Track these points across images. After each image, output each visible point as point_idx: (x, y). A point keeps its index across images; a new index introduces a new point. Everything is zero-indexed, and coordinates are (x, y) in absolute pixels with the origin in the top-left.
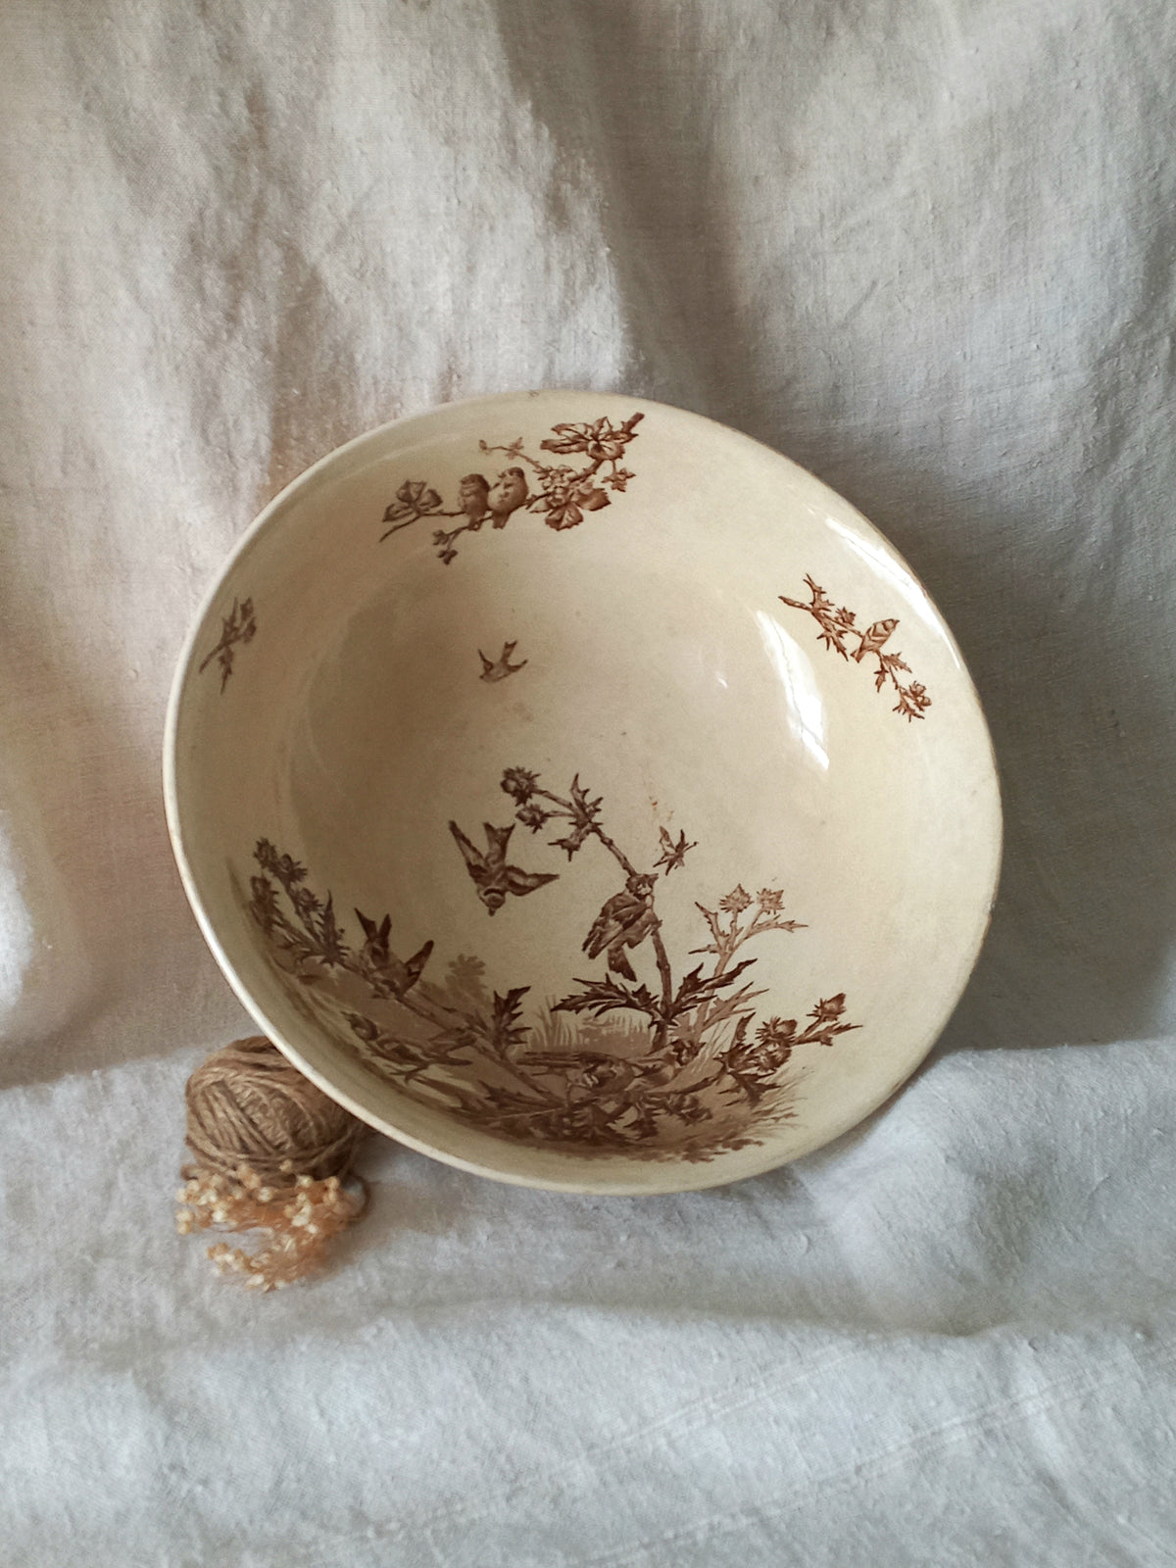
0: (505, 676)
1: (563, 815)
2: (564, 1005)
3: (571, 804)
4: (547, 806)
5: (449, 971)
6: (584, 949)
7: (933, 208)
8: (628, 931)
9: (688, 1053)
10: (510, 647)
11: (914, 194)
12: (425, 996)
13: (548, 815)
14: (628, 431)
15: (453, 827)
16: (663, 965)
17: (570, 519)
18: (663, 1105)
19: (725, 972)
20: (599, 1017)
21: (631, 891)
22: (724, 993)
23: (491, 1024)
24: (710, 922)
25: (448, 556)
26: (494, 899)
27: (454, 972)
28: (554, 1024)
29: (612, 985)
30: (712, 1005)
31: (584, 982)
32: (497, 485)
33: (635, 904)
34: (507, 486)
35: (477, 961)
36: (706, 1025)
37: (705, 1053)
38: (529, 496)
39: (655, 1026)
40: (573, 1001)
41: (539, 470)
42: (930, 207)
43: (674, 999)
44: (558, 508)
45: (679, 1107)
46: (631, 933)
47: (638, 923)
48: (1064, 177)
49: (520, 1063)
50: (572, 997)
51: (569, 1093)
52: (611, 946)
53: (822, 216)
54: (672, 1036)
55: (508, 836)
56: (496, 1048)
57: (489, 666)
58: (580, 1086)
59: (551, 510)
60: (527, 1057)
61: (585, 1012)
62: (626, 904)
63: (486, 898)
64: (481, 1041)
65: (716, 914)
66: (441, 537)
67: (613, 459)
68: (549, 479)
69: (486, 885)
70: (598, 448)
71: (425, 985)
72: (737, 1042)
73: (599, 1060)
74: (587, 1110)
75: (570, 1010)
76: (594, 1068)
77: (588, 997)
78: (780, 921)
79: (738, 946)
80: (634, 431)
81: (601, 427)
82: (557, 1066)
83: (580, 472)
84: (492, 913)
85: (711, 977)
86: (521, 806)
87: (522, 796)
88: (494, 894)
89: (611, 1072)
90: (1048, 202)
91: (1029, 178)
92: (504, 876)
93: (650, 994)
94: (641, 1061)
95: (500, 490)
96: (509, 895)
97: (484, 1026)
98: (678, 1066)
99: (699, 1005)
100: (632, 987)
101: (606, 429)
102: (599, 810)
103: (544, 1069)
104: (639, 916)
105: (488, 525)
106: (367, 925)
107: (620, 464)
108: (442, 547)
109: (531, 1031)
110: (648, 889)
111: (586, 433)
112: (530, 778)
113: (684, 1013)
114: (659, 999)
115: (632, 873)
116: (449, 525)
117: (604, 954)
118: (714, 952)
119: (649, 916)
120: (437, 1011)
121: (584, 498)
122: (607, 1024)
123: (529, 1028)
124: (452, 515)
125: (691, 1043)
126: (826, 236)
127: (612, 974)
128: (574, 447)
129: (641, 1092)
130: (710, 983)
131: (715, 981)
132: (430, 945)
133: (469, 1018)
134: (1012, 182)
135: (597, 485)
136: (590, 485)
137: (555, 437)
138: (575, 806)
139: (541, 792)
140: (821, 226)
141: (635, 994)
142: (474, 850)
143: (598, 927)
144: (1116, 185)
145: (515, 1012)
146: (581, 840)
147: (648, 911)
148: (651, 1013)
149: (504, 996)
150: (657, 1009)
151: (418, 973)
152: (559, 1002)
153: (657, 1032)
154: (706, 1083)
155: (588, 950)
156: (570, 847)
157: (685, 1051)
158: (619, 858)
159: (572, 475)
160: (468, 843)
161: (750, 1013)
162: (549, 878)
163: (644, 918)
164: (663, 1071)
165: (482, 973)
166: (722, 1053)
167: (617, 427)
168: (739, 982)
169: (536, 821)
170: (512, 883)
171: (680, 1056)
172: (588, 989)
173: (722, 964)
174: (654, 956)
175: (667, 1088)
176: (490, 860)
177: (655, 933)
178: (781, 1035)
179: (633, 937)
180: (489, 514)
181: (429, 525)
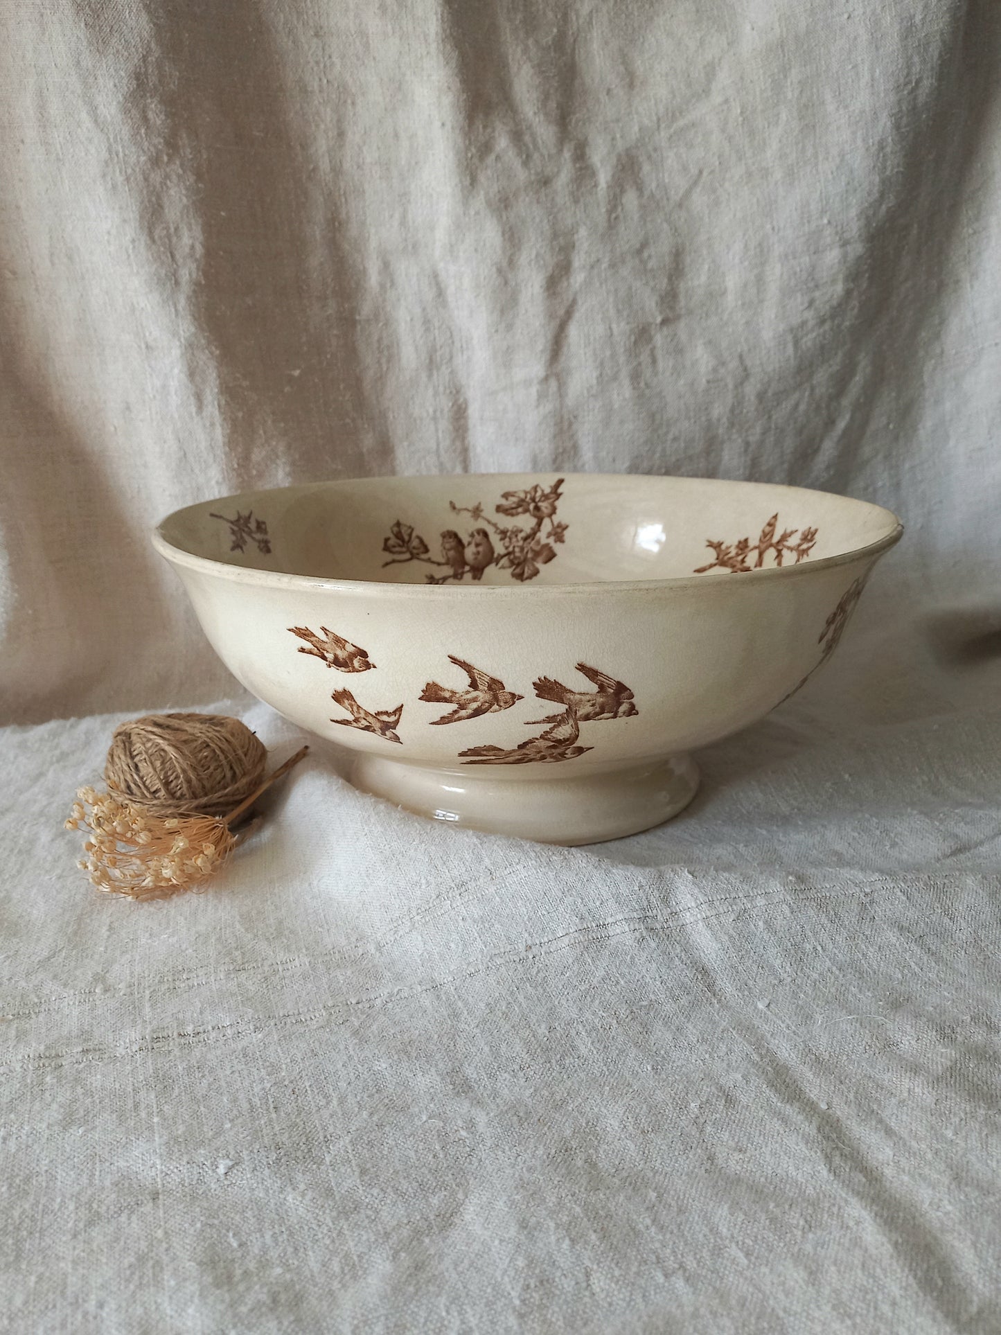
7: (742, 113)
11: (726, 101)
42: (739, 111)
48: (842, 90)
53: (659, 120)
90: (831, 108)
91: (815, 90)
126: (663, 134)
134: (801, 92)
140: (659, 126)
144: (882, 95)
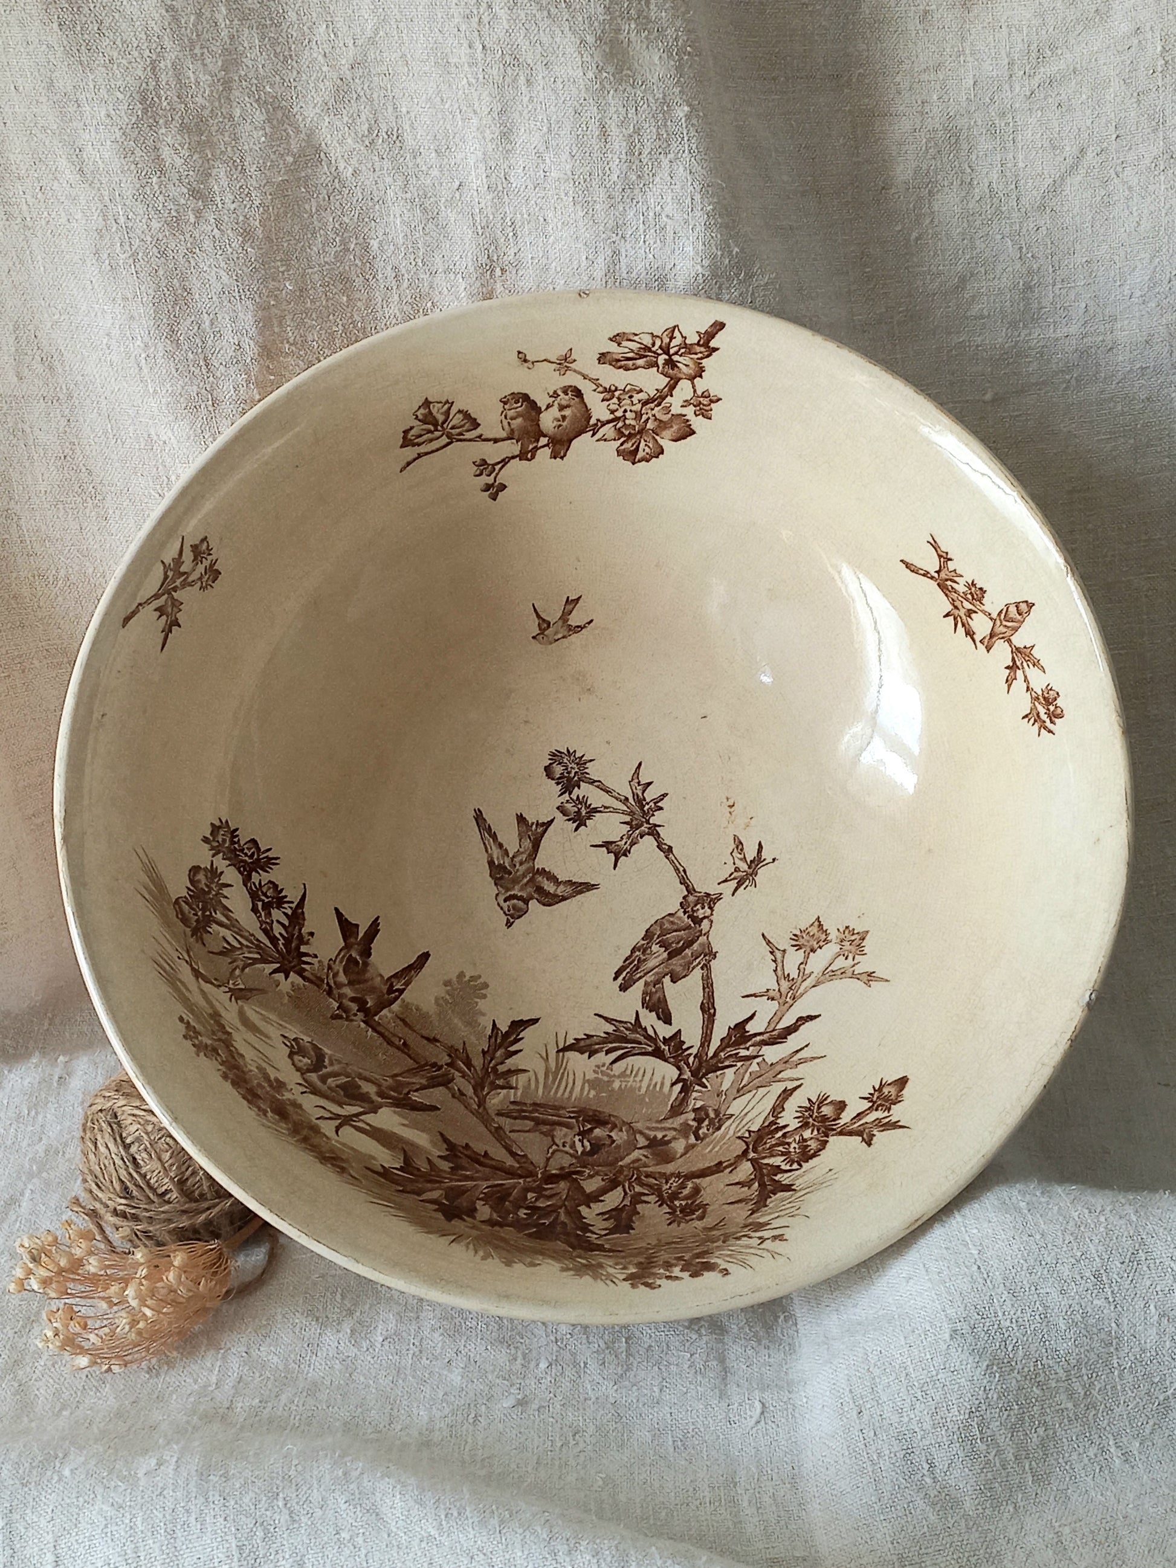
0: (564, 637)
1: (616, 811)
2: (576, 1046)
3: (627, 799)
4: (596, 798)
5: (441, 991)
6: (615, 979)
8: (674, 961)
9: (711, 1122)
10: (572, 603)
12: (403, 1020)
13: (596, 810)
14: (707, 343)
15: (479, 817)
16: (708, 1009)
17: (647, 450)
18: (657, 1191)
19: (780, 1026)
20: (615, 1066)
21: (685, 912)
22: (772, 1054)
23: (478, 1062)
24: (775, 961)
25: (495, 490)
26: (514, 907)
27: (448, 992)
28: (558, 1068)
29: (640, 1026)
30: (754, 1067)
31: (606, 1019)
32: (548, 406)
33: (689, 927)
34: (562, 408)
35: (481, 980)
36: (740, 1091)
37: (730, 1128)
38: (593, 421)
39: (680, 1085)
40: (588, 1042)
41: (601, 389)
43: (710, 1054)
44: (630, 436)
45: (674, 1196)
46: (677, 963)
47: (688, 952)
49: (499, 1114)
50: (589, 1036)
51: (548, 1159)
52: (649, 978)
54: (696, 1099)
55: (545, 831)
56: (475, 1092)
57: (544, 625)
58: (567, 1153)
59: (623, 439)
60: (512, 1107)
61: (601, 1058)
62: (675, 927)
63: (505, 905)
64: (460, 1083)
65: (784, 951)
66: (483, 466)
67: (692, 379)
68: (615, 400)
69: (507, 890)
70: (671, 363)
71: (406, 1006)
72: (772, 1119)
73: (599, 1120)
74: (563, 1185)
75: (582, 1053)
76: (591, 1130)
77: (609, 1038)
78: (858, 970)
79: (802, 995)
80: (713, 344)
81: (672, 338)
82: (545, 1122)
83: (652, 393)
84: (509, 924)
85: (762, 1030)
86: (566, 796)
87: (568, 785)
88: (515, 901)
89: (610, 1137)
92: (532, 880)
93: (684, 1043)
94: (649, 1128)
95: (555, 412)
96: (533, 904)
97: (468, 1064)
98: (692, 1139)
99: (739, 1064)
100: (665, 1031)
101: (678, 341)
102: (661, 809)
103: (530, 1124)
104: (689, 944)
105: (544, 454)
106: (347, 927)
107: (701, 385)
108: (485, 479)
109: (527, 1074)
110: (709, 912)
111: (654, 344)
112: (582, 763)
113: (719, 1073)
114: (694, 1051)
115: (690, 890)
116: (493, 453)
117: (639, 986)
118: (773, 999)
119: (701, 945)
120: (413, 1039)
121: (662, 425)
122: (623, 1075)
123: (525, 1071)
124: (495, 440)
125: (717, 1112)
127: (644, 1013)
128: (641, 362)
129: (637, 1169)
130: (758, 1038)
131: (765, 1037)
132: (425, 956)
133: (452, 1051)
135: (676, 410)
136: (667, 410)
137: (613, 348)
138: (631, 800)
139: (592, 782)
141: (666, 1041)
142: (501, 846)
143: (637, 953)
145: (512, 1049)
146: (632, 844)
147: (702, 939)
148: (679, 1068)
149: (504, 1028)
150: (688, 1065)
151: (401, 991)
152: (570, 1041)
153: (680, 1092)
154: (718, 1168)
155: (620, 980)
156: (617, 852)
157: (706, 1122)
158: (677, 870)
159: (643, 396)
160: (494, 837)
161: (798, 1083)
162: (588, 887)
163: (695, 946)
164: (672, 1145)
165: (484, 996)
166: (750, 1132)
167: (693, 339)
168: (794, 1042)
169: (581, 816)
170: (540, 890)
171: (699, 1128)
172: (610, 1028)
173: (778, 1016)
174: (699, 996)
175: (669, 1168)
176: (517, 860)
177: (706, 967)
178: (825, 1119)
179: (678, 969)
180: (543, 441)
181: (468, 452)
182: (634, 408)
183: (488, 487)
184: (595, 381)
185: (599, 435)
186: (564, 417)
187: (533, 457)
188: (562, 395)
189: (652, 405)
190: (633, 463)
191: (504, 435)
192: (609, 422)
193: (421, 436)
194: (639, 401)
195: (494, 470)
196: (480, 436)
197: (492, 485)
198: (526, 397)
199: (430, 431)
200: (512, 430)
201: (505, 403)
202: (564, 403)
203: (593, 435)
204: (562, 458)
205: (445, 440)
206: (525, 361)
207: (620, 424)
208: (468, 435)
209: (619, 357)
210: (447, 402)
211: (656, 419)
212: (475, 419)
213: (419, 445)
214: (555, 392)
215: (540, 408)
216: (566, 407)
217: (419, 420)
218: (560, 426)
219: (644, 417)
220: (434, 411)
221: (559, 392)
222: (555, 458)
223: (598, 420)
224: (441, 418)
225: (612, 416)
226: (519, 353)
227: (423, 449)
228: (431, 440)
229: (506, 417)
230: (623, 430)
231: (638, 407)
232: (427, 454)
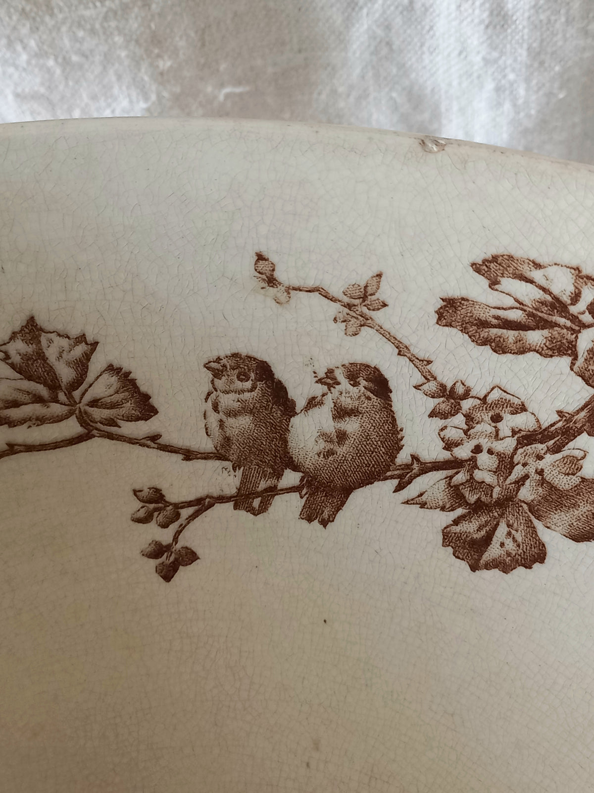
17: (510, 545)
25: (172, 559)
32: (313, 403)
34: (341, 413)
38: (403, 457)
41: (432, 386)
44: (478, 508)
59: (460, 511)
66: (152, 503)
68: (459, 420)
83: (548, 418)
95: (323, 418)
105: (288, 506)
108: (156, 532)
111: (576, 297)
116: (179, 480)
121: (555, 498)
124: (189, 455)
128: (536, 337)
137: (478, 288)
159: (523, 421)
180: (291, 478)
181: (125, 466)
182: (499, 446)
183: (157, 551)
184: (423, 364)
185: (412, 490)
186: (342, 436)
187: (264, 508)
188: (345, 384)
189: (540, 447)
190: (474, 568)
191: (207, 445)
192: (436, 466)
193: (16, 404)
194: (514, 433)
195: (177, 516)
196: (154, 438)
197: (168, 548)
198: (264, 371)
199: (38, 399)
200: (227, 440)
201: (217, 374)
202: (347, 402)
203: (399, 488)
204: (324, 523)
205: (72, 427)
206: (271, 281)
207: (461, 477)
208: (129, 429)
209: (487, 315)
210: (82, 339)
211: (543, 482)
212: (147, 397)
213: (12, 424)
214: (330, 372)
215: (293, 403)
216: (352, 412)
217: (13, 366)
218: (331, 453)
219: (518, 472)
220: (51, 354)
221: (340, 375)
222: (310, 520)
223: (415, 458)
224: (66, 374)
225: (445, 455)
226: (260, 257)
227: (21, 435)
228: (41, 421)
229: (216, 408)
230: (466, 493)
231: (507, 445)
232: (30, 448)
